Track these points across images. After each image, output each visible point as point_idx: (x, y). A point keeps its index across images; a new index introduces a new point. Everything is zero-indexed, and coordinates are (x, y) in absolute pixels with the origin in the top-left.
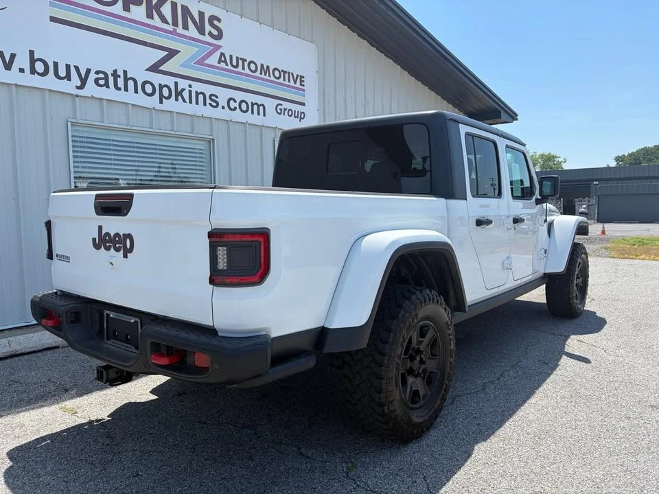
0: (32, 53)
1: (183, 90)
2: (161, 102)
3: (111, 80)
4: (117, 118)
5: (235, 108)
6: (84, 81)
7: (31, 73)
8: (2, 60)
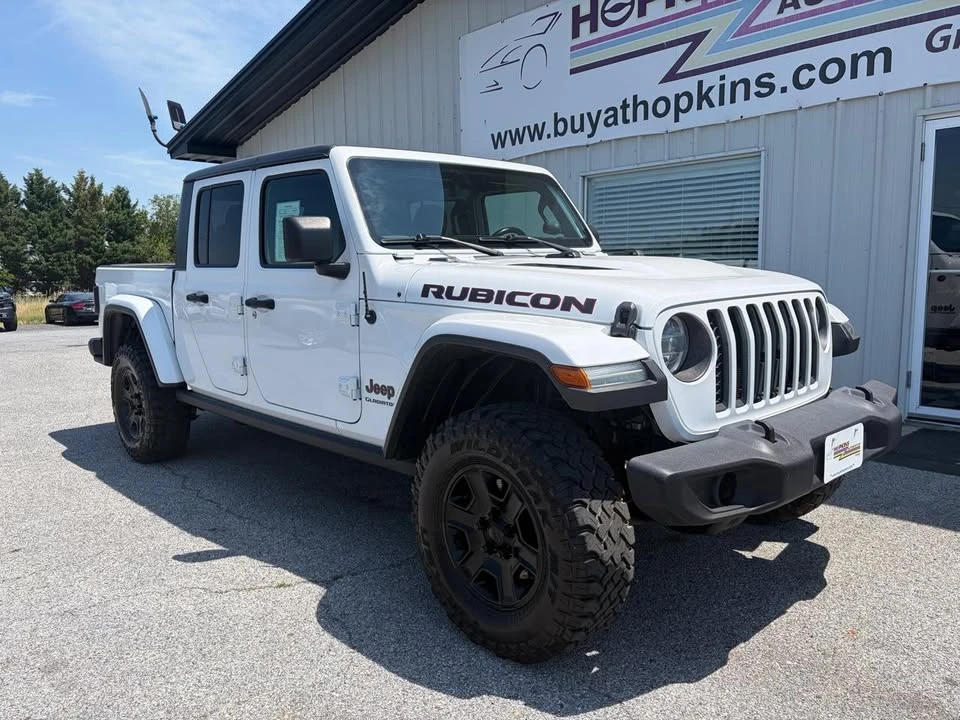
0: (556, 114)
1: (710, 89)
2: (677, 120)
3: (620, 112)
4: (628, 160)
5: (811, 81)
6: (594, 126)
7: (556, 136)
8: (537, 132)
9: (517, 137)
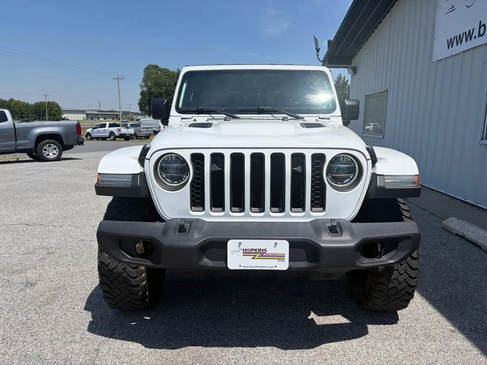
0: (480, 22)
7: (479, 37)
8: (469, 36)
9: (459, 40)
